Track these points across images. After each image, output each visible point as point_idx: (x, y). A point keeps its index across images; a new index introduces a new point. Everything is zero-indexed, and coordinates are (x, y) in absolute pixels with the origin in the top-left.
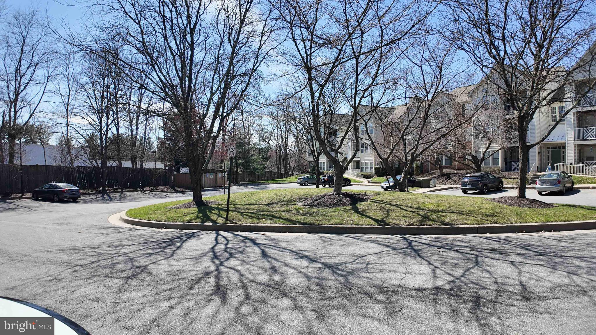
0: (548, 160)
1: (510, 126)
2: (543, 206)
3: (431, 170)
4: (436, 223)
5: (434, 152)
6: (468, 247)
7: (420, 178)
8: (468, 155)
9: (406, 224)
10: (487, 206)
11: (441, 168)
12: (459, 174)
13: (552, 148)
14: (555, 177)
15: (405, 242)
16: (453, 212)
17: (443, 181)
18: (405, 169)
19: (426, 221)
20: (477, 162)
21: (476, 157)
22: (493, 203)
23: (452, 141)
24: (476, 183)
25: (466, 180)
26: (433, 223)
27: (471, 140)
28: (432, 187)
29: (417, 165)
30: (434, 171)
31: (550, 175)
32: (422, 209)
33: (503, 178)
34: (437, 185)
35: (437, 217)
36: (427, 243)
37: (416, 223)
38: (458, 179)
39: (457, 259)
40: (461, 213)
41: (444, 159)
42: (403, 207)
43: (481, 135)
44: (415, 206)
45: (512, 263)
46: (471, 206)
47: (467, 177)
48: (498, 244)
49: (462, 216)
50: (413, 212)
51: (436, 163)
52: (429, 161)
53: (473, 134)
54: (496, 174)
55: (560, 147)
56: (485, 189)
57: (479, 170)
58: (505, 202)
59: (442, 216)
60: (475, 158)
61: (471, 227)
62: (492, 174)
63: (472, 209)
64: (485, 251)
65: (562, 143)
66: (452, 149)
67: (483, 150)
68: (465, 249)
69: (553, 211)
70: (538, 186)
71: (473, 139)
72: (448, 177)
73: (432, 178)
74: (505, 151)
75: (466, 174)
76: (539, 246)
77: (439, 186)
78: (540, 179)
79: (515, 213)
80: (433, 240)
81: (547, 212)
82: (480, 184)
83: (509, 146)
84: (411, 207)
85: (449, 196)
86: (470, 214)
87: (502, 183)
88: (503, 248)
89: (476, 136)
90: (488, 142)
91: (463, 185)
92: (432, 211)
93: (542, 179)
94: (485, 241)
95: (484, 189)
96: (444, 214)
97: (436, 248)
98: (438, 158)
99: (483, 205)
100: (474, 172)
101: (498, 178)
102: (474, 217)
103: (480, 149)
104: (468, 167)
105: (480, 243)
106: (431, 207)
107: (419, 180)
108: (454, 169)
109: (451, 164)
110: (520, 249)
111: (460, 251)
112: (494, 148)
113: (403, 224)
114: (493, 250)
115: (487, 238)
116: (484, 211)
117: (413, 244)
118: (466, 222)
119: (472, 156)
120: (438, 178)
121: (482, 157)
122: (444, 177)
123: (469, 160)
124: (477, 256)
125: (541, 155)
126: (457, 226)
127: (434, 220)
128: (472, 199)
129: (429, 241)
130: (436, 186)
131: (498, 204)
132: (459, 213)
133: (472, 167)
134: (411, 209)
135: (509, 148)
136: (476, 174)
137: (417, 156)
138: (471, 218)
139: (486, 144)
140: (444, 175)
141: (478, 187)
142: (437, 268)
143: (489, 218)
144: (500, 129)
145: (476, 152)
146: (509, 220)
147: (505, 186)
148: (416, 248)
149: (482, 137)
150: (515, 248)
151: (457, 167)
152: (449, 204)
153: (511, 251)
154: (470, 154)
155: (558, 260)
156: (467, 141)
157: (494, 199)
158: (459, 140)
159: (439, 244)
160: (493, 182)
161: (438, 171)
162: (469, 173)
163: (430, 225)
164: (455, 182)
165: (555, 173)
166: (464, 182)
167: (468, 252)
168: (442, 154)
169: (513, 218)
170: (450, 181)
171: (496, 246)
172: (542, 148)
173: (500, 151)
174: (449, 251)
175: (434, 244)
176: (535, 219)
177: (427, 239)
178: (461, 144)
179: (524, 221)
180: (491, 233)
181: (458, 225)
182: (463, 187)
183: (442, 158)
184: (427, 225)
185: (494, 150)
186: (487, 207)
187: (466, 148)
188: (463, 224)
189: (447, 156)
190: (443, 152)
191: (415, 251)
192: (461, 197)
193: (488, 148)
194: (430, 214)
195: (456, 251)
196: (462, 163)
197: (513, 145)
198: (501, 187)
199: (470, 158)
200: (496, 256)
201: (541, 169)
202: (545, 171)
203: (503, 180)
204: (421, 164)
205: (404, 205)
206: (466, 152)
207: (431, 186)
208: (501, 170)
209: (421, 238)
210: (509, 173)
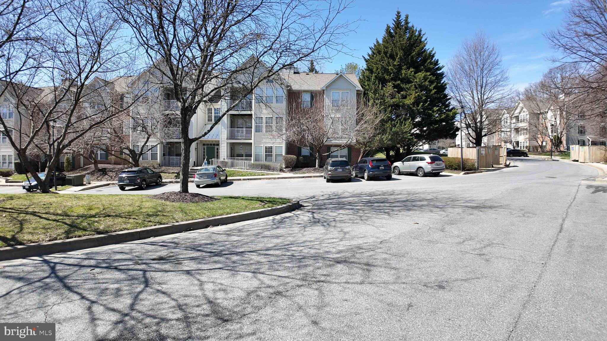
0: (204, 155)
1: (169, 122)
2: (206, 199)
3: (84, 165)
4: (87, 233)
5: (87, 145)
6: (130, 260)
7: (70, 175)
8: (126, 149)
9: (47, 239)
10: (148, 204)
11: (96, 163)
12: (116, 169)
13: (208, 145)
14: (211, 171)
15: (46, 267)
16: (109, 216)
17: (98, 177)
18: (49, 164)
19: (75, 231)
20: (135, 156)
21: (134, 151)
22: (154, 200)
23: (109, 133)
24: (134, 178)
25: (124, 175)
26: (84, 233)
27: (129, 133)
28: (85, 185)
29: (68, 159)
30: (88, 166)
31: (206, 169)
32: (68, 216)
33: (161, 172)
34: (91, 182)
35: (89, 224)
36: (76, 263)
37: (61, 237)
38: (114, 174)
39: (118, 281)
40: (118, 216)
41: (99, 152)
42: (44, 216)
43: (140, 128)
44: (60, 212)
45: (188, 272)
46: (130, 206)
47: (125, 172)
48: (165, 249)
49: (120, 220)
50: (57, 221)
51: (91, 157)
52: (82, 155)
53: (131, 126)
54: (155, 168)
55: (214, 145)
56: (144, 185)
57: (137, 165)
58: (167, 199)
59: (94, 222)
60: (132, 152)
61: (132, 233)
62: (150, 169)
63: (131, 209)
64: (152, 262)
65: (216, 141)
66: (107, 141)
67: (141, 144)
68: (126, 263)
69: (217, 204)
70: (196, 179)
71: (131, 132)
72: (104, 172)
73: (86, 174)
74: (164, 146)
75: (124, 169)
76: (211, 244)
77: (94, 184)
78: (197, 173)
79: (180, 210)
80: (84, 257)
81: (212, 206)
82: (138, 179)
83: (168, 141)
84: (54, 214)
85: (104, 195)
86: (129, 215)
87: (160, 177)
88: (172, 254)
89: (134, 129)
90: (146, 136)
91: (120, 181)
92: (82, 217)
93: (200, 173)
94: (150, 247)
95: (142, 184)
96: (96, 219)
97: (88, 270)
98: (92, 152)
99: (144, 203)
100: (131, 167)
101: (156, 173)
102: (134, 219)
103: (137, 142)
104: (126, 162)
105: (144, 251)
106: (81, 211)
107: (70, 177)
108: (110, 164)
109: (107, 158)
110: (191, 252)
111: (120, 267)
112: (152, 142)
113: (43, 240)
114: (161, 259)
115: (152, 244)
116: (144, 210)
117: (58, 267)
118: (124, 226)
119: (130, 150)
120: (92, 173)
121: (140, 151)
122: (100, 173)
123: (127, 154)
124: (145, 271)
125: (197, 151)
126: (114, 234)
127: (84, 229)
128: (131, 198)
129: (79, 260)
130: (90, 184)
131: (160, 201)
132: (116, 216)
133: (129, 162)
134: (54, 217)
135: (168, 143)
136: (134, 169)
137: (64, 147)
138: (131, 221)
139: (144, 138)
140: (100, 170)
141: (136, 182)
142: (93, 302)
143: (152, 219)
144: (159, 123)
145: (133, 146)
146: (174, 218)
147: (164, 180)
148: (61, 274)
149: (141, 131)
150: (185, 252)
151: (113, 161)
152: (104, 206)
153: (182, 257)
154: (128, 148)
155: (235, 258)
156: (124, 134)
157: (155, 196)
158: (115, 132)
159: (93, 262)
160: (152, 177)
161: (92, 166)
162: (126, 168)
163: (80, 236)
164: (112, 178)
165: (210, 167)
166: (122, 177)
167: (131, 267)
168: (97, 147)
169: (178, 215)
170: (107, 176)
171: (164, 253)
172: (199, 145)
173: (158, 145)
174: (105, 270)
175: (86, 263)
176: (201, 214)
177: (76, 257)
178: (118, 136)
179: (190, 218)
180: (155, 236)
181: (116, 231)
182: (120, 183)
183: (97, 152)
184: (75, 237)
185: (153, 144)
186: (148, 206)
187: (123, 141)
188: (121, 230)
189: (103, 150)
190: (98, 144)
191: (61, 279)
192: (117, 195)
193: (146, 143)
194: (79, 221)
195: (116, 268)
196: (119, 158)
197: (172, 140)
198: (160, 181)
199: (127, 152)
200: (167, 267)
201: (198, 164)
202: (201, 166)
203: (162, 174)
204: (73, 158)
205: (44, 212)
206: (123, 145)
207: (84, 183)
208: (159, 165)
209: (68, 256)
210: (168, 168)
